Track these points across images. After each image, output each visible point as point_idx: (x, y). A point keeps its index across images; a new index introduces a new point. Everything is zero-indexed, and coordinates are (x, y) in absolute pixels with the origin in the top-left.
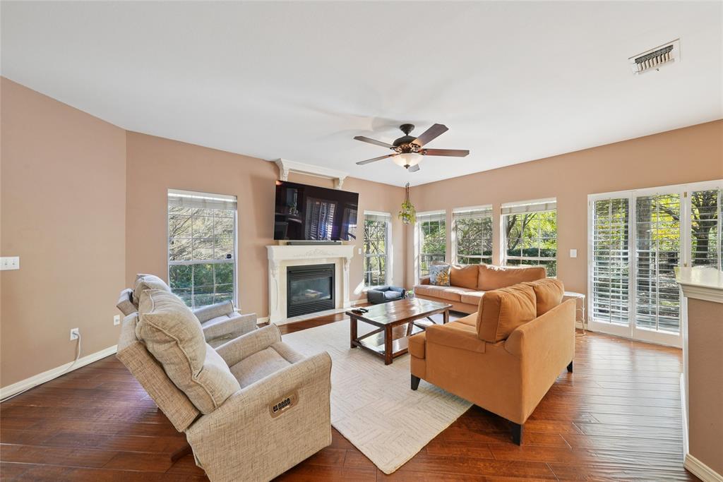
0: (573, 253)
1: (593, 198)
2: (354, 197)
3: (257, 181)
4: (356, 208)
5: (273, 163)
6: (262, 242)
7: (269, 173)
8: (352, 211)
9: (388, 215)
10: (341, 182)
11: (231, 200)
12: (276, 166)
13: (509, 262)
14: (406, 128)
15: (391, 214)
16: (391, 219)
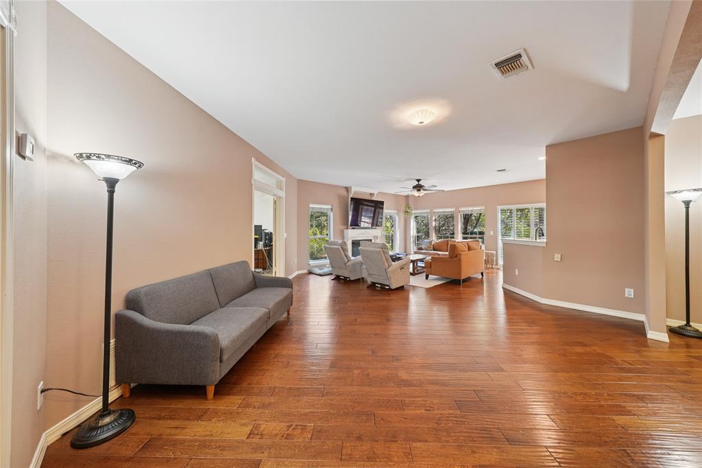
0: (492, 233)
1: (499, 208)
2: (382, 203)
3: (340, 197)
4: (382, 208)
5: (346, 188)
6: (342, 227)
7: (344, 193)
8: (381, 210)
9: (396, 212)
10: (375, 196)
11: (330, 207)
12: (347, 189)
13: (464, 238)
14: (418, 180)
15: (398, 211)
16: (398, 214)
